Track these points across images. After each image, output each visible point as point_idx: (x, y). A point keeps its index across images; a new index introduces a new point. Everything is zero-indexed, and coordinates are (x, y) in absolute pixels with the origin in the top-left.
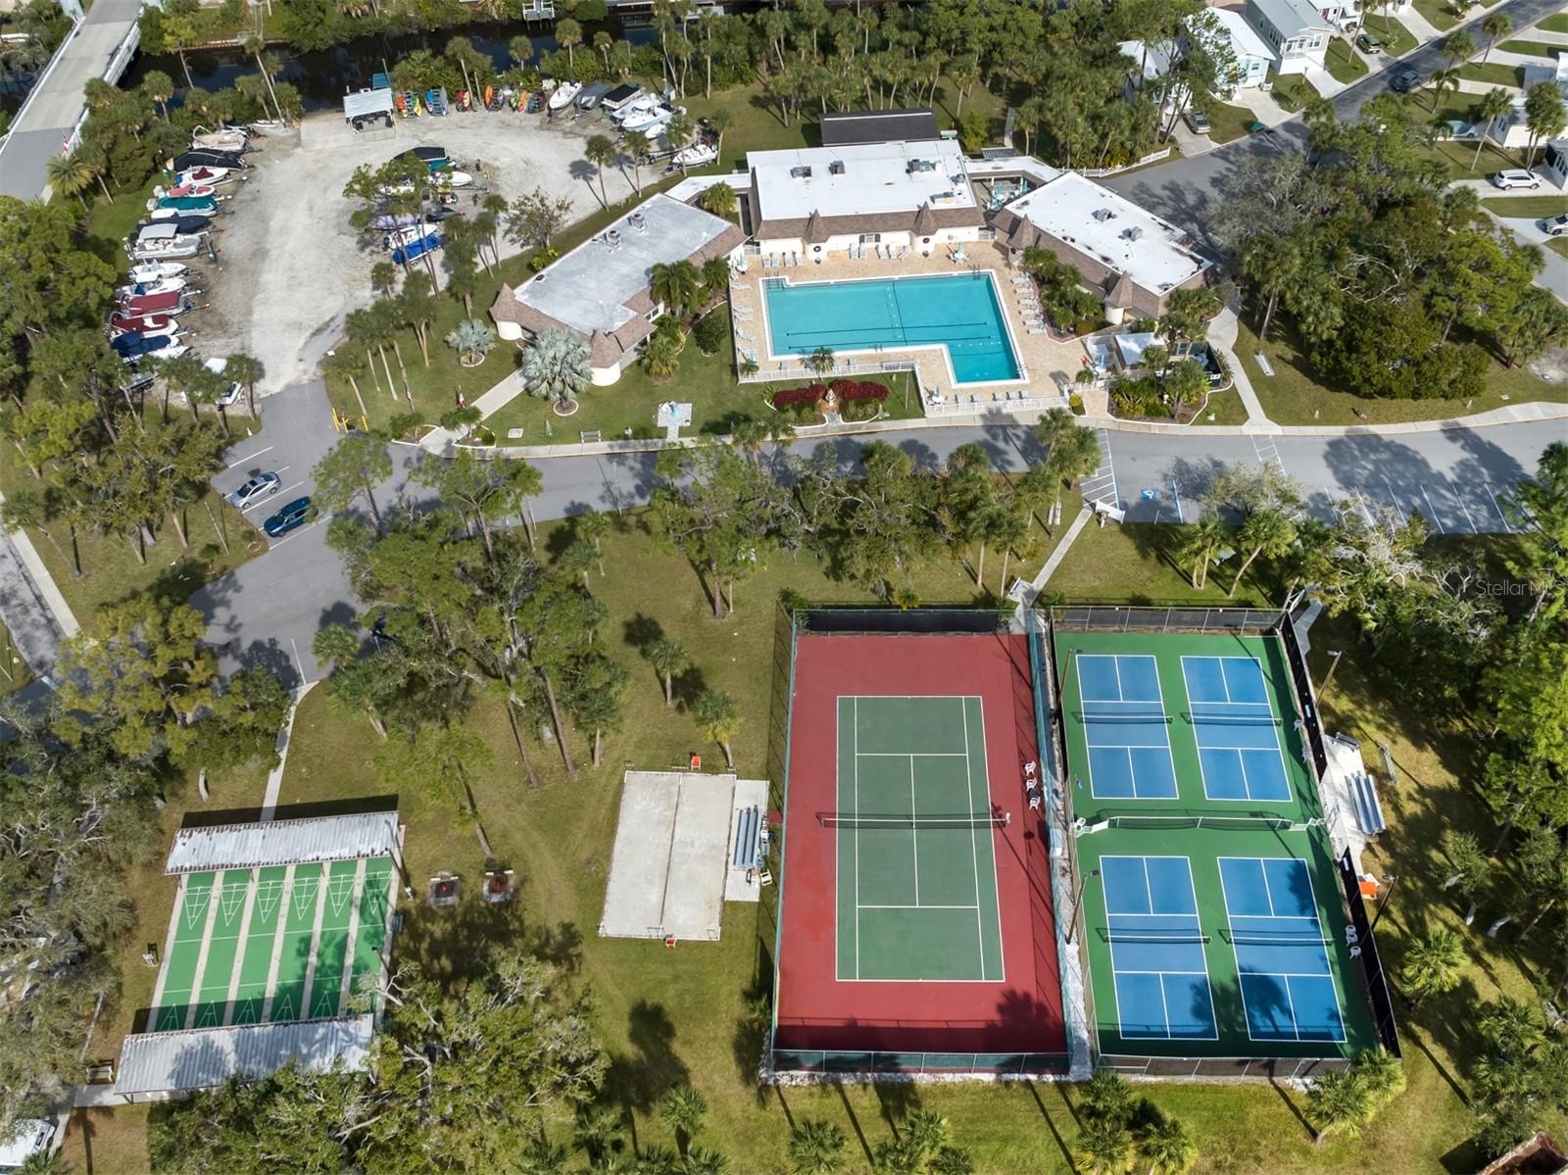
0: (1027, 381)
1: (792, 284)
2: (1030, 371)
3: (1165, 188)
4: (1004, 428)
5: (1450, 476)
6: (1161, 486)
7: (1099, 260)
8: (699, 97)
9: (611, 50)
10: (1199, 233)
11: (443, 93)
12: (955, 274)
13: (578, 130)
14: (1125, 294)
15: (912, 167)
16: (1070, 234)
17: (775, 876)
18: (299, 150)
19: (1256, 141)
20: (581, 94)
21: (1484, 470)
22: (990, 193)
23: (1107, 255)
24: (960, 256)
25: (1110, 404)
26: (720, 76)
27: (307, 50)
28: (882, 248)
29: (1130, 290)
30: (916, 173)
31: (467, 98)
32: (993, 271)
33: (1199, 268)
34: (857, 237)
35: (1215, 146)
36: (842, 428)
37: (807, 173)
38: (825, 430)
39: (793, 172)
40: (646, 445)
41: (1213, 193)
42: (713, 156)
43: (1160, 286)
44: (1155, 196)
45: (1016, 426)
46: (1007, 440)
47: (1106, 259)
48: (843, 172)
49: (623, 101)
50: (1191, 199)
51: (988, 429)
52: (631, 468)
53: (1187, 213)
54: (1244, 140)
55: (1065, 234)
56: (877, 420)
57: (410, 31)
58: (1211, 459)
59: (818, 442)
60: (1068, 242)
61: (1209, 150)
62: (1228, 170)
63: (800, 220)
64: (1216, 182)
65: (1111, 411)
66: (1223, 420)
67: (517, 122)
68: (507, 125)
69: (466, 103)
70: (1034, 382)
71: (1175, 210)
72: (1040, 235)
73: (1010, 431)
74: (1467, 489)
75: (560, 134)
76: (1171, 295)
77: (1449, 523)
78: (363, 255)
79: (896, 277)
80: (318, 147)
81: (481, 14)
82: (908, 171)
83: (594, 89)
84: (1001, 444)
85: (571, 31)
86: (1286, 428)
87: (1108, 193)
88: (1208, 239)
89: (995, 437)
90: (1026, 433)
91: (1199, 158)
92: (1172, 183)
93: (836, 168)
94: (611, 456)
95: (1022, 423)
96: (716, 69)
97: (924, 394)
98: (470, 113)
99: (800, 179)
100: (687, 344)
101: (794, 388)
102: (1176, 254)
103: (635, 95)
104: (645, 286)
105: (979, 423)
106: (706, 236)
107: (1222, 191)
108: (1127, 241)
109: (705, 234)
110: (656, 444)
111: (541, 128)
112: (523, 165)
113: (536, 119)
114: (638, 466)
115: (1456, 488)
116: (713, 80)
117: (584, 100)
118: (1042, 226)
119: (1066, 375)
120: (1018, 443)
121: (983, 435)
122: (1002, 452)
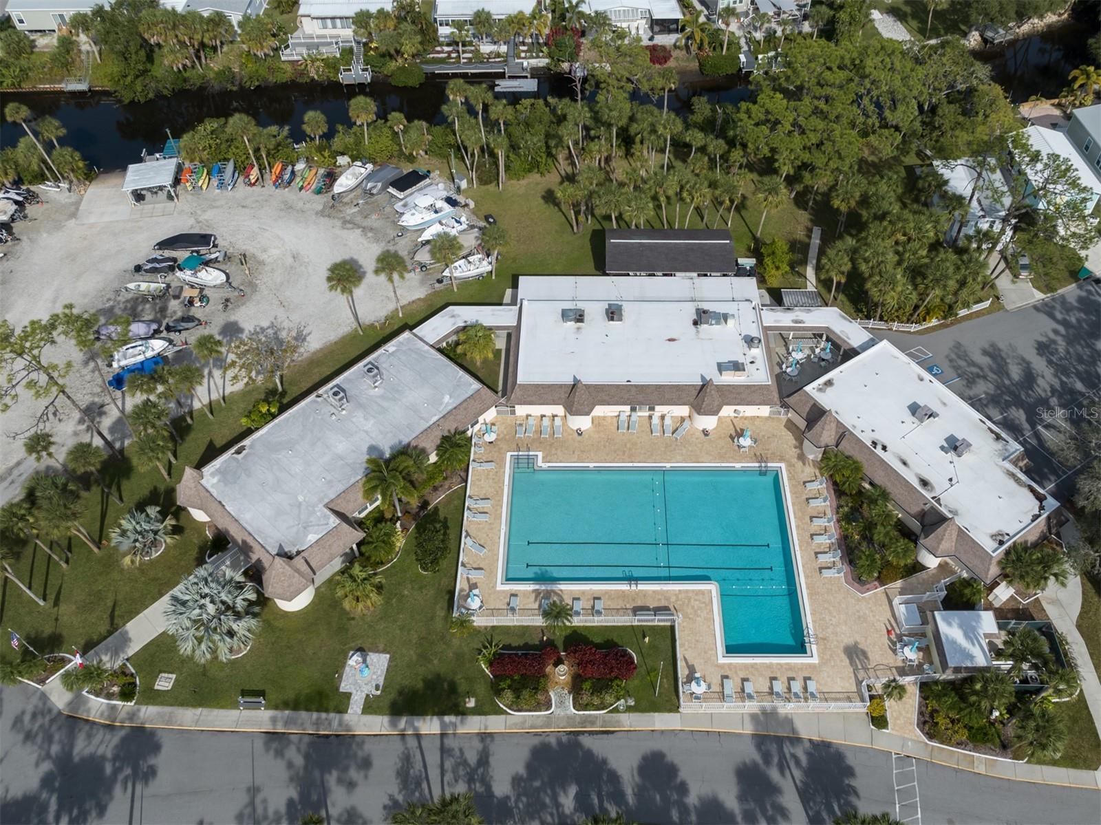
0: (815, 660)
1: (545, 466)
2: (821, 640)
3: (985, 353)
4: (779, 740)
7: (916, 483)
8: (491, 187)
9: (405, 131)
10: (1026, 426)
11: (230, 167)
12: (738, 466)
13: (358, 219)
14: (947, 539)
15: (701, 317)
16: (881, 438)
18: (72, 222)
19: (1084, 294)
20: (369, 177)
22: (786, 346)
23: (926, 476)
24: (746, 442)
25: (921, 713)
26: (516, 164)
27: (127, 101)
28: (656, 420)
29: (954, 536)
30: (704, 327)
31: (255, 173)
32: (783, 465)
33: (1042, 508)
34: (628, 408)
35: (1039, 296)
36: (570, 719)
37: (579, 317)
38: (548, 721)
39: (565, 315)
40: (317, 724)
41: (1040, 365)
42: (489, 268)
43: (993, 536)
44: (973, 364)
45: (796, 740)
46: (782, 768)
47: (925, 483)
48: (620, 320)
49: (409, 191)
50: (1016, 372)
51: (760, 740)
52: (290, 765)
53: (1011, 393)
54: (1070, 291)
55: (876, 436)
56: (616, 710)
57: (230, 87)
59: (536, 741)
60: (879, 451)
61: (1032, 301)
62: (1056, 332)
63: (561, 386)
64: (1043, 348)
65: (922, 724)
67: (300, 204)
68: (288, 207)
69: (253, 178)
70: (824, 662)
71: (998, 387)
72: (843, 434)
73: (788, 749)
75: (338, 223)
76: (1007, 553)
78: (85, 371)
79: (668, 465)
80: (92, 220)
81: (302, 74)
82: (695, 323)
83: (382, 174)
84: (774, 774)
85: (366, 110)
87: (927, 376)
88: (1037, 435)
89: (767, 758)
90: (809, 754)
91: (1020, 310)
92: (993, 345)
93: (613, 313)
94: (271, 736)
95: (804, 733)
96: (512, 156)
97: (682, 672)
98: (257, 189)
99: (571, 324)
100: (405, 551)
101: (520, 642)
102: (1012, 483)
103: (422, 184)
104: (359, 476)
105: (748, 730)
106: (448, 402)
107: (1050, 362)
108: (951, 455)
109: (447, 398)
110: (331, 724)
111: (321, 213)
112: (290, 260)
113: (320, 201)
114: (299, 761)
116: (507, 168)
117: (369, 185)
118: (848, 420)
119: (864, 653)
120: (797, 774)
121: (751, 754)
122: (775, 790)
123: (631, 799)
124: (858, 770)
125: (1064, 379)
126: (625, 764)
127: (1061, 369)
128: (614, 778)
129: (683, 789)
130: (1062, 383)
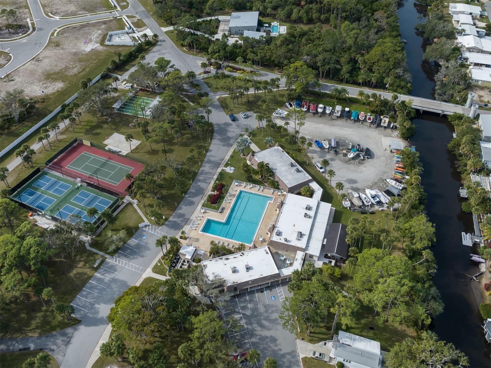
0: (199, 232)
2: (203, 235)
4: (187, 222)
5: (97, 306)
6: (145, 241)
7: (228, 257)
10: (243, 312)
16: (244, 256)
17: (107, 151)
21: (92, 316)
36: (207, 193)
38: (208, 190)
45: (185, 224)
46: (182, 221)
47: (227, 259)
48: (304, 216)
51: (188, 219)
56: (205, 200)
58: (145, 256)
59: (205, 189)
60: (241, 254)
66: (156, 266)
70: (198, 234)
73: (184, 223)
74: (90, 306)
77: (84, 293)
82: (299, 232)
84: (181, 219)
86: (143, 279)
88: (239, 313)
89: (185, 219)
90: (182, 225)
95: (185, 226)
105: (191, 218)
107: (267, 337)
108: (232, 268)
115: (92, 305)
119: (196, 241)
120: (179, 222)
121: (186, 217)
122: (178, 218)
123: (188, 198)
124: (175, 231)
125: (258, 337)
126: (195, 199)
127: (263, 338)
128: (193, 197)
129: (186, 206)
130: (257, 335)
